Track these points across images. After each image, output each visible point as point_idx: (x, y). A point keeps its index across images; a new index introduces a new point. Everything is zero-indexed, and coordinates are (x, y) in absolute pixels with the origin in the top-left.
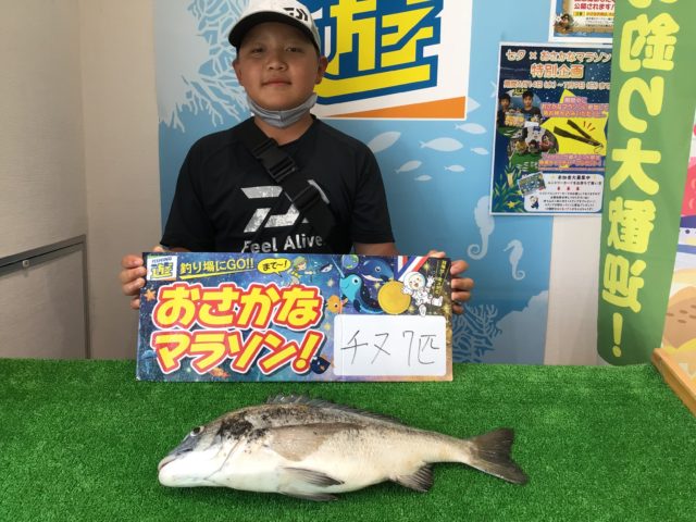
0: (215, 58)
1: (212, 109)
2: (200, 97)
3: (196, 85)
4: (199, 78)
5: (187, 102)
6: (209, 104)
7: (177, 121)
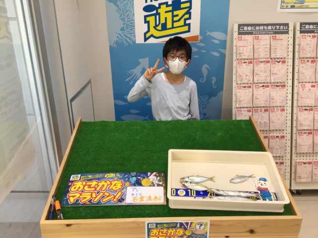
0: (125, 26)
2: (121, 38)
3: (120, 34)
4: (120, 32)
5: (117, 39)
6: (124, 40)
7: (115, 45)
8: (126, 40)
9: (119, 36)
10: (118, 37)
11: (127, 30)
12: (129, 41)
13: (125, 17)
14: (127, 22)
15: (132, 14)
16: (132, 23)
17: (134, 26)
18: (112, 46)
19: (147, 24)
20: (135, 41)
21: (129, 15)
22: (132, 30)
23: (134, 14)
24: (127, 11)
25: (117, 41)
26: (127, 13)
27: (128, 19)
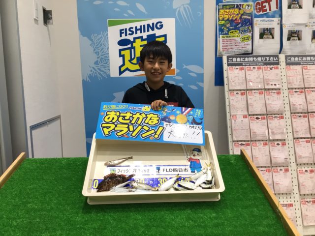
8: (100, 74)
9: (93, 70)
11: (101, 64)
12: (103, 74)
13: (100, 51)
14: (102, 55)
15: (106, 48)
16: (106, 57)
17: (109, 60)
18: (85, 80)
19: (122, 58)
20: (110, 75)
21: (103, 49)
22: (106, 63)
26: (102, 47)
27: (103, 52)
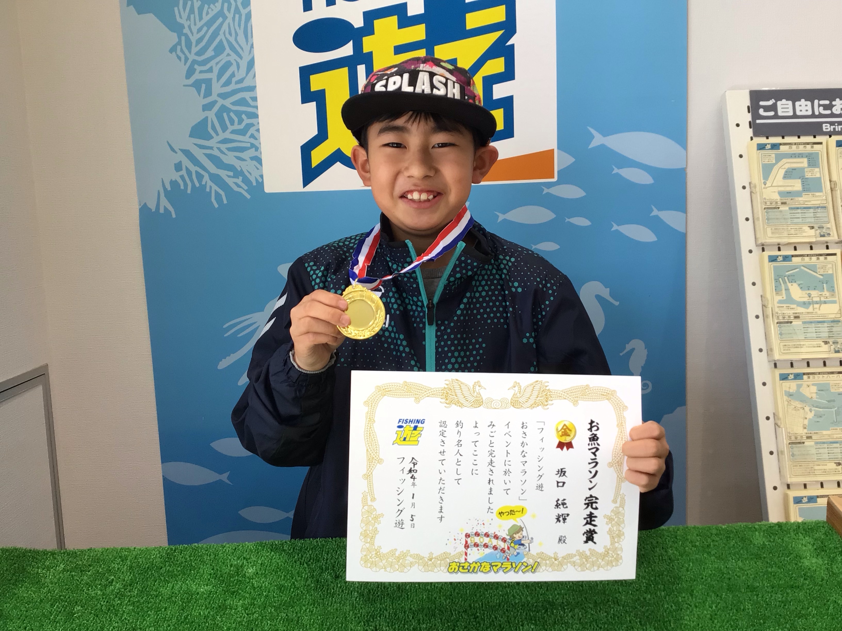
0: (211, 115)
1: (210, 183)
2: (193, 169)
3: (187, 153)
4: (190, 144)
5: (176, 176)
6: (206, 177)
7: (164, 202)
8: (215, 178)
9: (186, 163)
10: (178, 167)
11: (222, 136)
12: (230, 182)
13: (213, 76)
14: (224, 96)
15: (244, 64)
16: (242, 102)
17: (256, 116)
18: (152, 206)
20: (261, 185)
21: (228, 65)
22: (243, 132)
23: (251, 64)
24: (220, 50)
25: (174, 183)
26: (223, 58)
27: (228, 83)
